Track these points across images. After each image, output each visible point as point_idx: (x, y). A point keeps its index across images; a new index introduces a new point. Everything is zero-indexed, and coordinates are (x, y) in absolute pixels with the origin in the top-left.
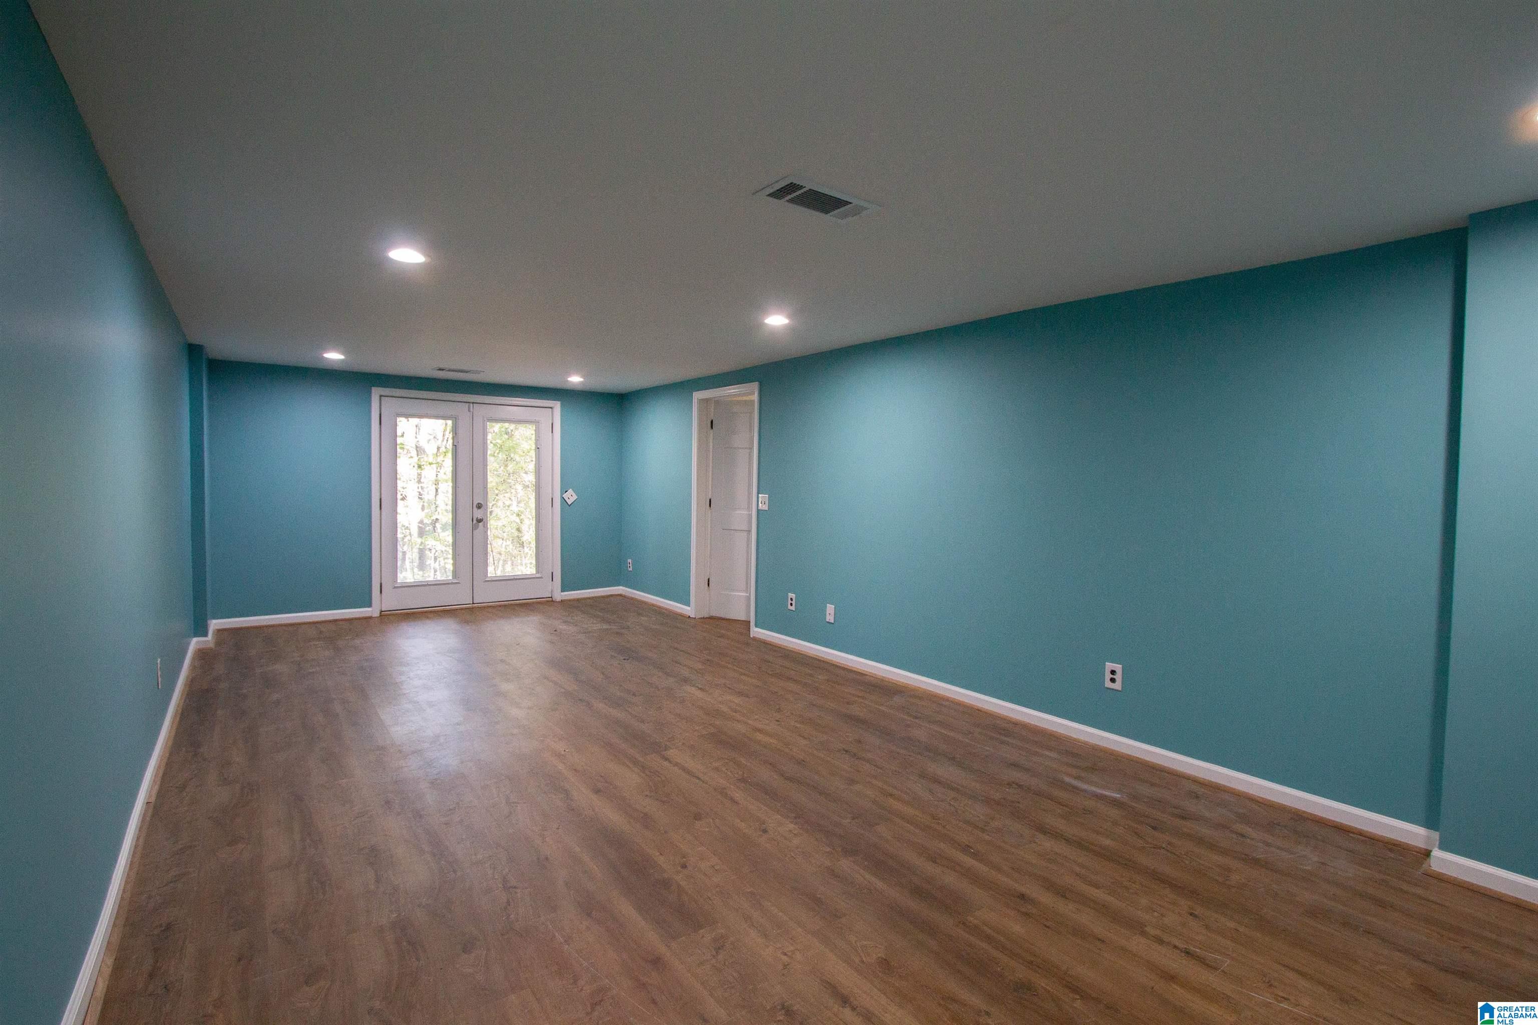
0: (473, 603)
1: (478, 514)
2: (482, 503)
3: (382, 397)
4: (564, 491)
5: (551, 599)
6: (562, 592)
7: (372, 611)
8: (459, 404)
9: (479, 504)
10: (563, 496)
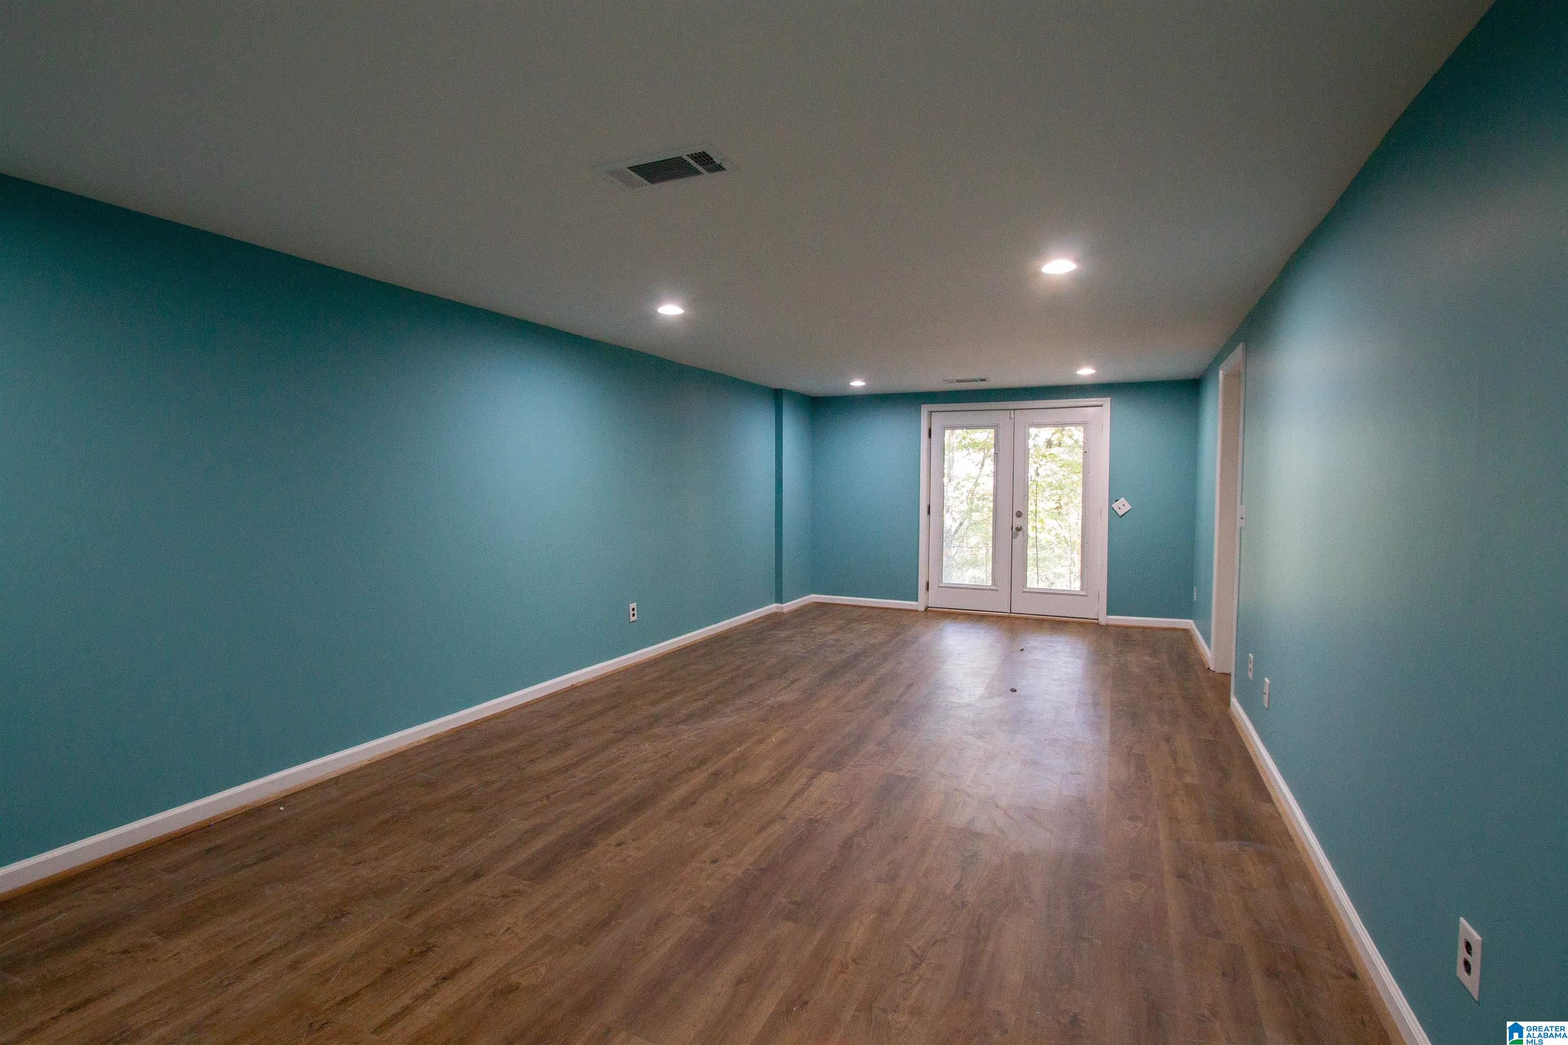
0: (1011, 613)
1: (1018, 522)
2: (1023, 512)
3: (932, 413)
4: (1113, 499)
5: (1097, 621)
6: (1108, 614)
7: (918, 606)
8: (1000, 412)
9: (1019, 512)
10: (1112, 506)
